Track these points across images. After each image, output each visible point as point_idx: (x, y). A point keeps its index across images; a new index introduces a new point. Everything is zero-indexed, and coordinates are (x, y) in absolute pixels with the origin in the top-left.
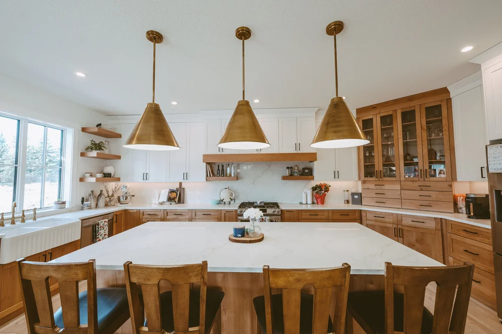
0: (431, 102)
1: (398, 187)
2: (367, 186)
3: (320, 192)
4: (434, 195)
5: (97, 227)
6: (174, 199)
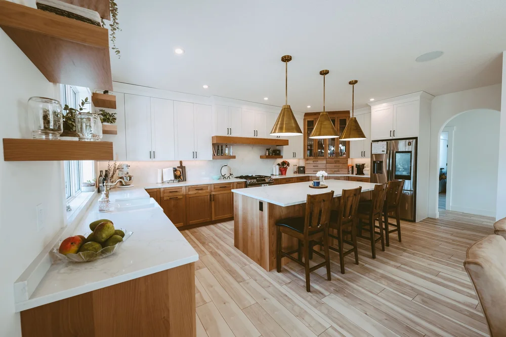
0: (343, 117)
1: (325, 162)
2: (308, 162)
3: (283, 167)
4: (340, 165)
6: (180, 177)
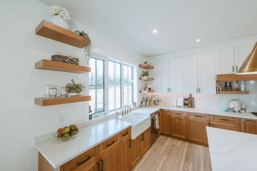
5: (154, 119)
6: (188, 104)
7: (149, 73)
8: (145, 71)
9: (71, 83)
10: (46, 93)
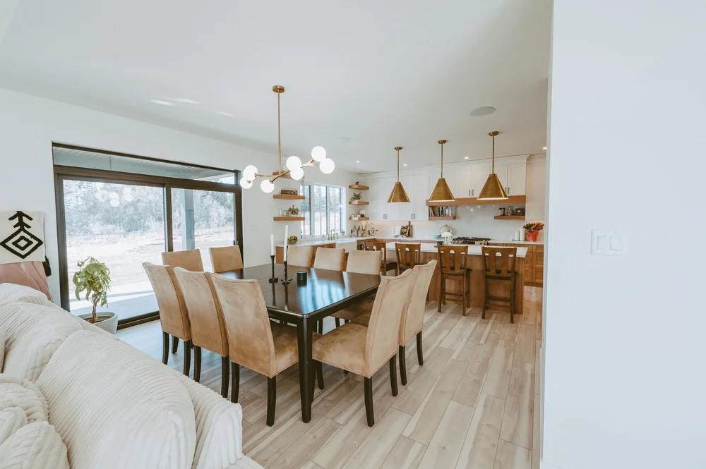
6: (405, 233)
7: (362, 196)
8: (357, 192)
9: (292, 208)
10: (279, 214)
